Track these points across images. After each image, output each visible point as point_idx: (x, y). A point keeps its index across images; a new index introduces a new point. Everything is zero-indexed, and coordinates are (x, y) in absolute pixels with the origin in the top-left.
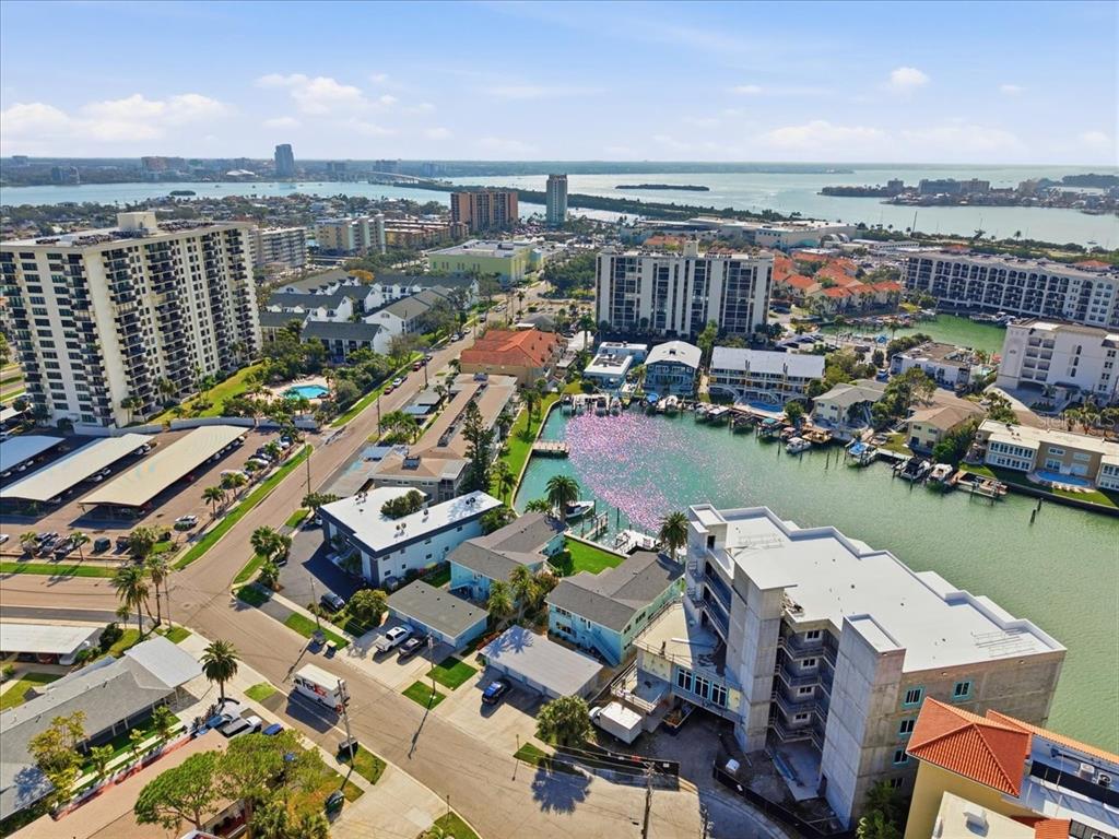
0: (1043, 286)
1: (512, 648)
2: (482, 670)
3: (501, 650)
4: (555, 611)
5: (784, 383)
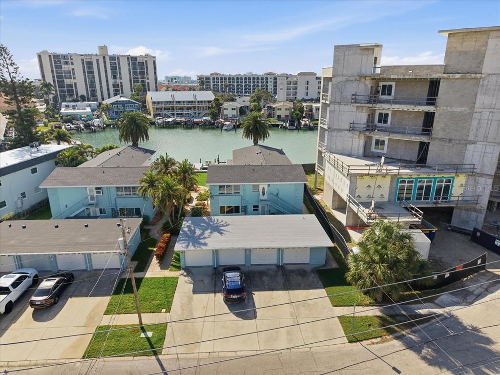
0: (258, 82)
1: (211, 233)
2: (182, 274)
3: (201, 239)
4: (218, 194)
5: (197, 105)
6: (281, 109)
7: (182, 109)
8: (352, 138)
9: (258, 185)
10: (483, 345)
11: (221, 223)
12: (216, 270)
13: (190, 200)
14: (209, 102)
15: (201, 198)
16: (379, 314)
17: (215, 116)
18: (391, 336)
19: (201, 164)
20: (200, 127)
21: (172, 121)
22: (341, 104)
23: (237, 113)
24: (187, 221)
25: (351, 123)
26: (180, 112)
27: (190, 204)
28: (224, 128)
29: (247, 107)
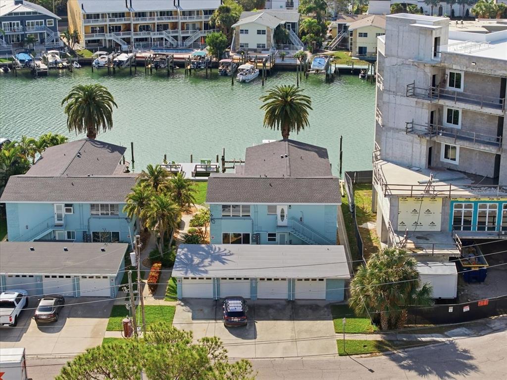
1: (212, 261)
2: (179, 304)
3: (200, 267)
4: (220, 216)
5: (180, 20)
6: (366, 35)
7: (146, 28)
8: (412, 142)
9: (276, 206)
10: (462, 360)
11: (225, 252)
12: (216, 303)
13: (181, 225)
14: (209, 12)
15: (197, 222)
16: (380, 339)
17: (220, 49)
18: (381, 354)
19: (194, 165)
20: (186, 73)
21: (128, 60)
22: (396, 95)
23: (269, 40)
24: (183, 249)
25: (408, 123)
26: (142, 35)
27: (180, 231)
28: (240, 77)
29: (293, 24)
